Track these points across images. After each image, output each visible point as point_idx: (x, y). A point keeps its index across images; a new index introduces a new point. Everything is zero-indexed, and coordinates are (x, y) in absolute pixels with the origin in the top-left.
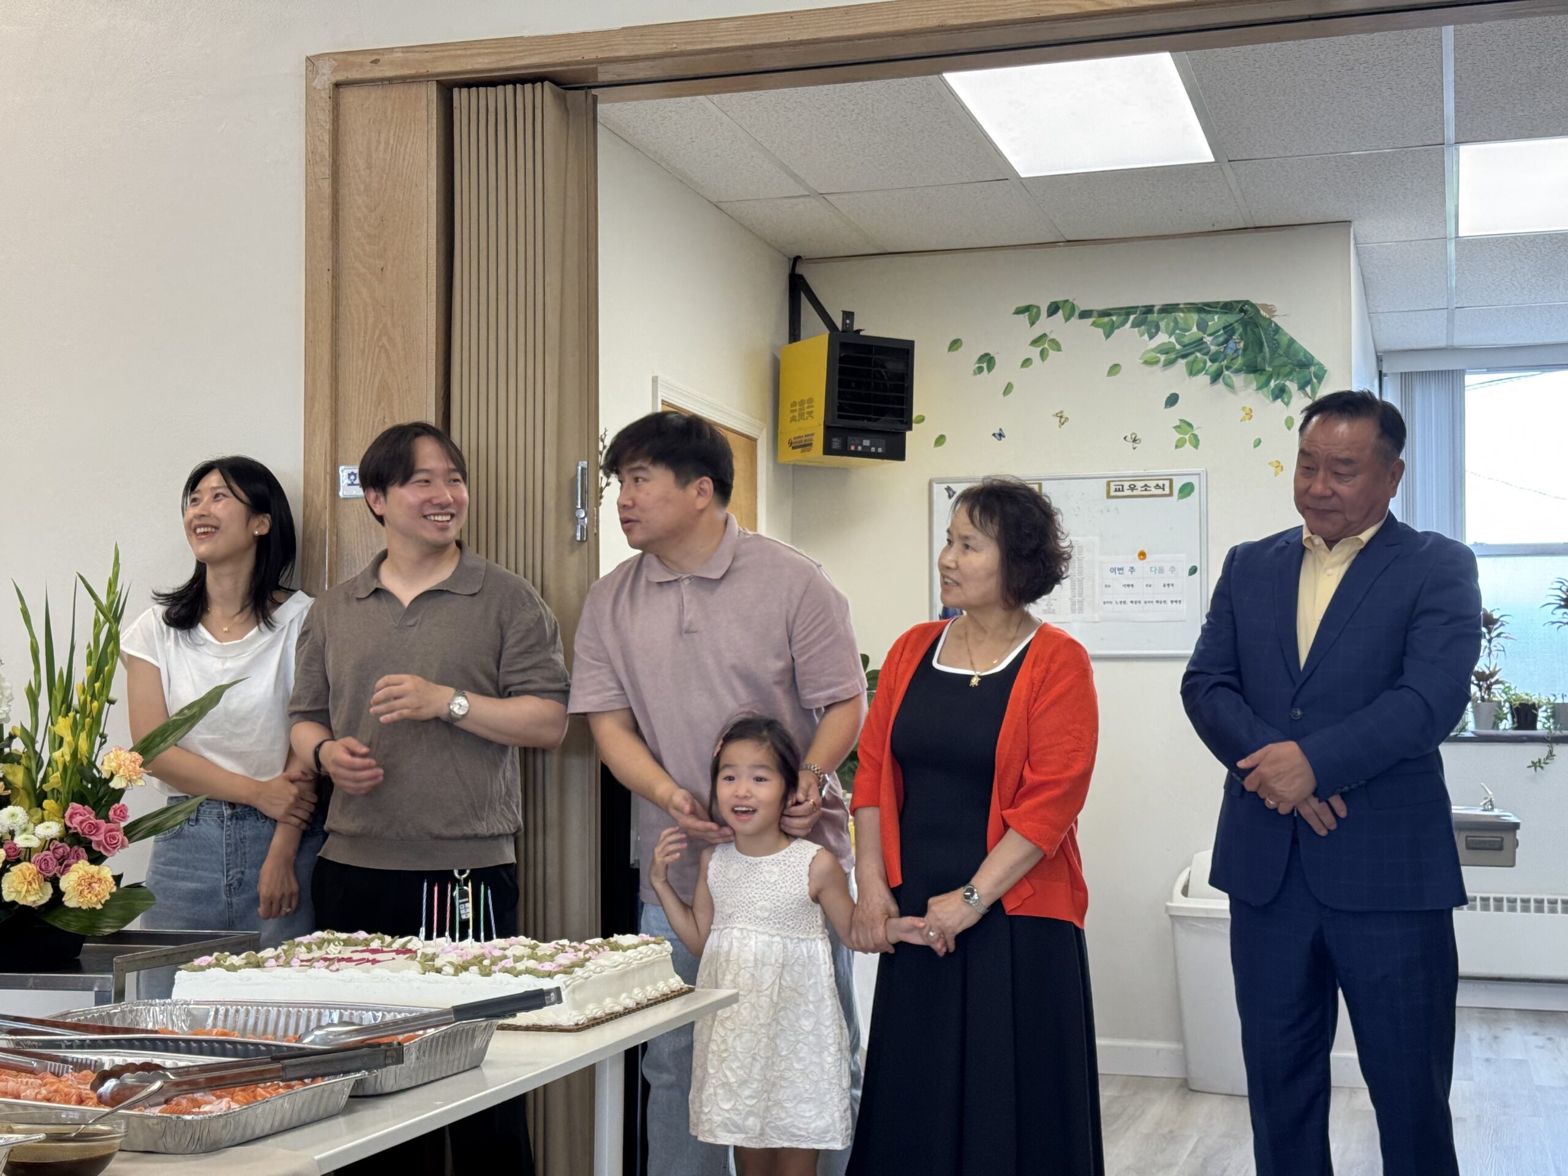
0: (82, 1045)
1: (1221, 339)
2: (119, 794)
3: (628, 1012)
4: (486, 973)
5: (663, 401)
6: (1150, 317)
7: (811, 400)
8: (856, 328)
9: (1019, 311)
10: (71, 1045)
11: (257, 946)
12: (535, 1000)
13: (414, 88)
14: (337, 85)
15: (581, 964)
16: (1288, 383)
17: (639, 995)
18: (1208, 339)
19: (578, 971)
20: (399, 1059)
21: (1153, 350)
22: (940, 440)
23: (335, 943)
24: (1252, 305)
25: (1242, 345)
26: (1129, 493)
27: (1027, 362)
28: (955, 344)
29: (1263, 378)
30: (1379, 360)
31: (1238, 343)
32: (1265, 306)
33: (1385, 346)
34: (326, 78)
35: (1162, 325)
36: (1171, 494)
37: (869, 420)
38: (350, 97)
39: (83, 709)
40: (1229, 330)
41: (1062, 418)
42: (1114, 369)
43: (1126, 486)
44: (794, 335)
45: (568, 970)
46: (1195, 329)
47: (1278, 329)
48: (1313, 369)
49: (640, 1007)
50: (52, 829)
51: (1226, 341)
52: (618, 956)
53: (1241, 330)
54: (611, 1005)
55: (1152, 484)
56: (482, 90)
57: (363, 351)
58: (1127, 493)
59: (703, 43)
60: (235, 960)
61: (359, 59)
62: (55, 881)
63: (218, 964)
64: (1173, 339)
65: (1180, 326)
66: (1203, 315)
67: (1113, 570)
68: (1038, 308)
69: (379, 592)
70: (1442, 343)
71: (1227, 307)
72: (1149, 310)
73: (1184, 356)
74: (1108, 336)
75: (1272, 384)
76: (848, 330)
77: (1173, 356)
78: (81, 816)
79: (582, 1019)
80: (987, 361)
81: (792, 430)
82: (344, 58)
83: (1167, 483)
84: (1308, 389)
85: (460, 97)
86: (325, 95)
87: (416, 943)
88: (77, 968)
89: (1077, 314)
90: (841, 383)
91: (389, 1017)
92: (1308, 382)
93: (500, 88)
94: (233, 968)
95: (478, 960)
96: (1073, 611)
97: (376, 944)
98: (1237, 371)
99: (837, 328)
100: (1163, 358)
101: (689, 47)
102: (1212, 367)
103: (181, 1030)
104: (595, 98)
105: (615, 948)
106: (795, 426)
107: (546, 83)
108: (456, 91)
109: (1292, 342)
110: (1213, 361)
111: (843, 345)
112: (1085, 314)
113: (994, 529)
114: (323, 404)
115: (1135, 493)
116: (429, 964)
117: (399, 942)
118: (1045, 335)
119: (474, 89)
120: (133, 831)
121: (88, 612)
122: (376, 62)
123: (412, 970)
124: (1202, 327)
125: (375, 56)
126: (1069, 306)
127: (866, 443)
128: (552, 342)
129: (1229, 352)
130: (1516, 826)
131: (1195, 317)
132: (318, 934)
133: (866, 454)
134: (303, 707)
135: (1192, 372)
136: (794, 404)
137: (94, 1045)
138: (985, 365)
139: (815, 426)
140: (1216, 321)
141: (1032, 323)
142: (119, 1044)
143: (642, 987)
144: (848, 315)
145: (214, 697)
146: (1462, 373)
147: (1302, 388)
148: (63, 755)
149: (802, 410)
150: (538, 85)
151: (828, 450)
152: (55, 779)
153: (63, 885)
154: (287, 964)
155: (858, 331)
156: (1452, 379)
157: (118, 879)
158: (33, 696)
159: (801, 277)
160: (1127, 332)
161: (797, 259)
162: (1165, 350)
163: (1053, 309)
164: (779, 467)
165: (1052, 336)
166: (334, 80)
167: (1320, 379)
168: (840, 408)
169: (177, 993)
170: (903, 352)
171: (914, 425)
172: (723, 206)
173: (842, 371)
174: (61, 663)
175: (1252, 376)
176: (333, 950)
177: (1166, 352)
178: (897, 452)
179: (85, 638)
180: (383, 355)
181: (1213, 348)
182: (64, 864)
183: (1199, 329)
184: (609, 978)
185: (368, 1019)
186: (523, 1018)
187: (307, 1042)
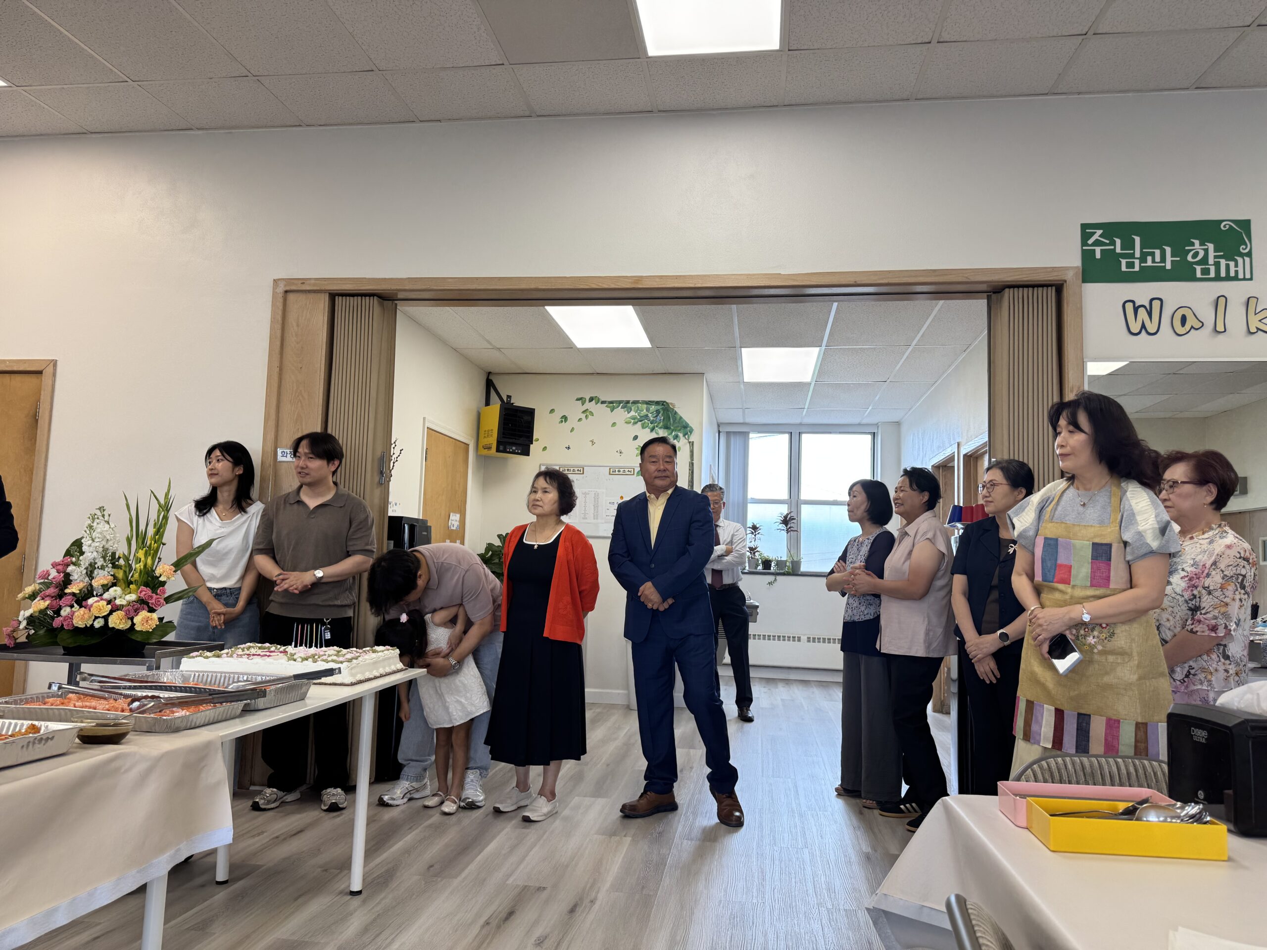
0: (130, 688)
1: (655, 415)
2: (163, 583)
3: (376, 678)
4: (315, 661)
5: (428, 428)
6: (628, 405)
7: (492, 430)
8: (512, 402)
9: (578, 400)
10: (125, 688)
11: (222, 648)
12: (330, 672)
13: (319, 295)
14: (286, 292)
15: (356, 658)
16: (679, 434)
17: (382, 671)
18: (650, 415)
19: (354, 661)
20: (265, 696)
21: (629, 418)
22: (545, 449)
23: (255, 648)
24: (667, 403)
25: (662, 418)
26: (618, 473)
27: (580, 420)
28: (552, 411)
29: (670, 431)
30: (719, 426)
31: (661, 417)
32: (671, 404)
33: (721, 421)
34: (281, 289)
35: (633, 408)
36: (634, 474)
37: (515, 439)
38: (291, 297)
39: (150, 547)
40: (658, 412)
41: (593, 442)
42: (614, 424)
43: (617, 471)
44: (487, 403)
45: (350, 661)
46: (645, 411)
47: (676, 413)
48: (688, 429)
49: (381, 676)
50: (132, 597)
51: (657, 416)
52: (374, 655)
53: (662, 412)
54: (368, 675)
55: (627, 470)
56: (348, 298)
57: (291, 401)
58: (617, 473)
59: (441, 286)
60: (208, 654)
61: (296, 282)
62: (132, 619)
63: (200, 656)
64: (637, 414)
65: (640, 409)
66: (648, 406)
67: (610, 503)
68: (585, 399)
69: (300, 502)
70: (741, 421)
71: (657, 403)
72: (628, 402)
73: (641, 421)
74: (612, 411)
75: (673, 434)
76: (509, 403)
77: (636, 420)
78: (146, 592)
79: (354, 681)
80: (565, 418)
81: (484, 441)
82: (289, 281)
83: (632, 470)
84: (687, 436)
85: (339, 300)
86: (281, 295)
87: (290, 649)
88: (143, 657)
89: (600, 401)
90: (504, 424)
91: (268, 678)
92: (687, 434)
93: (356, 298)
94: (207, 657)
95: (313, 656)
96: (594, 519)
97: (273, 649)
98: (660, 428)
99: (504, 401)
100: (632, 421)
101: (435, 288)
102: (651, 426)
103: (179, 683)
104: (396, 305)
105: (374, 652)
106: (486, 440)
107: (375, 297)
108: (337, 297)
109: (681, 418)
110: (651, 423)
111: (506, 409)
112: (603, 402)
113: (556, 485)
114: (272, 423)
115: (620, 473)
116: (292, 658)
117: (283, 648)
118: (587, 409)
119: (344, 298)
120: (168, 600)
121: (155, 507)
123: (283, 659)
124: (648, 410)
125: (303, 281)
126: (597, 399)
127: (514, 448)
128: (373, 402)
129: (658, 420)
130: (757, 607)
131: (645, 406)
132: (249, 644)
133: (513, 453)
134: (261, 547)
135: (643, 427)
136: (485, 431)
137: (135, 688)
138: (563, 420)
139: (493, 440)
140: (653, 408)
141: (583, 405)
142: (146, 688)
143: (384, 668)
144: (509, 397)
145: (209, 544)
146: (748, 433)
147: (684, 436)
148: (140, 566)
149: (488, 434)
150: (372, 298)
151: (498, 450)
152: (136, 576)
153: (135, 621)
154: (231, 656)
155: (513, 403)
156: (745, 435)
157: (161, 619)
158: (129, 541)
159: (491, 380)
160: (619, 411)
161: (490, 373)
162: (633, 418)
163: (591, 400)
164: (478, 456)
165: (590, 410)
166: (285, 289)
167: (691, 433)
168: (504, 434)
169: (182, 667)
170: (531, 412)
171: (534, 442)
172: (458, 350)
173: (505, 419)
174: (142, 527)
175: (666, 430)
176: (253, 651)
177: (634, 419)
178: (526, 452)
179: (153, 516)
180: (299, 403)
181: (652, 418)
182: (137, 611)
183: (647, 411)
184: (369, 664)
185: (259, 679)
186: (324, 680)
187: (230, 689)
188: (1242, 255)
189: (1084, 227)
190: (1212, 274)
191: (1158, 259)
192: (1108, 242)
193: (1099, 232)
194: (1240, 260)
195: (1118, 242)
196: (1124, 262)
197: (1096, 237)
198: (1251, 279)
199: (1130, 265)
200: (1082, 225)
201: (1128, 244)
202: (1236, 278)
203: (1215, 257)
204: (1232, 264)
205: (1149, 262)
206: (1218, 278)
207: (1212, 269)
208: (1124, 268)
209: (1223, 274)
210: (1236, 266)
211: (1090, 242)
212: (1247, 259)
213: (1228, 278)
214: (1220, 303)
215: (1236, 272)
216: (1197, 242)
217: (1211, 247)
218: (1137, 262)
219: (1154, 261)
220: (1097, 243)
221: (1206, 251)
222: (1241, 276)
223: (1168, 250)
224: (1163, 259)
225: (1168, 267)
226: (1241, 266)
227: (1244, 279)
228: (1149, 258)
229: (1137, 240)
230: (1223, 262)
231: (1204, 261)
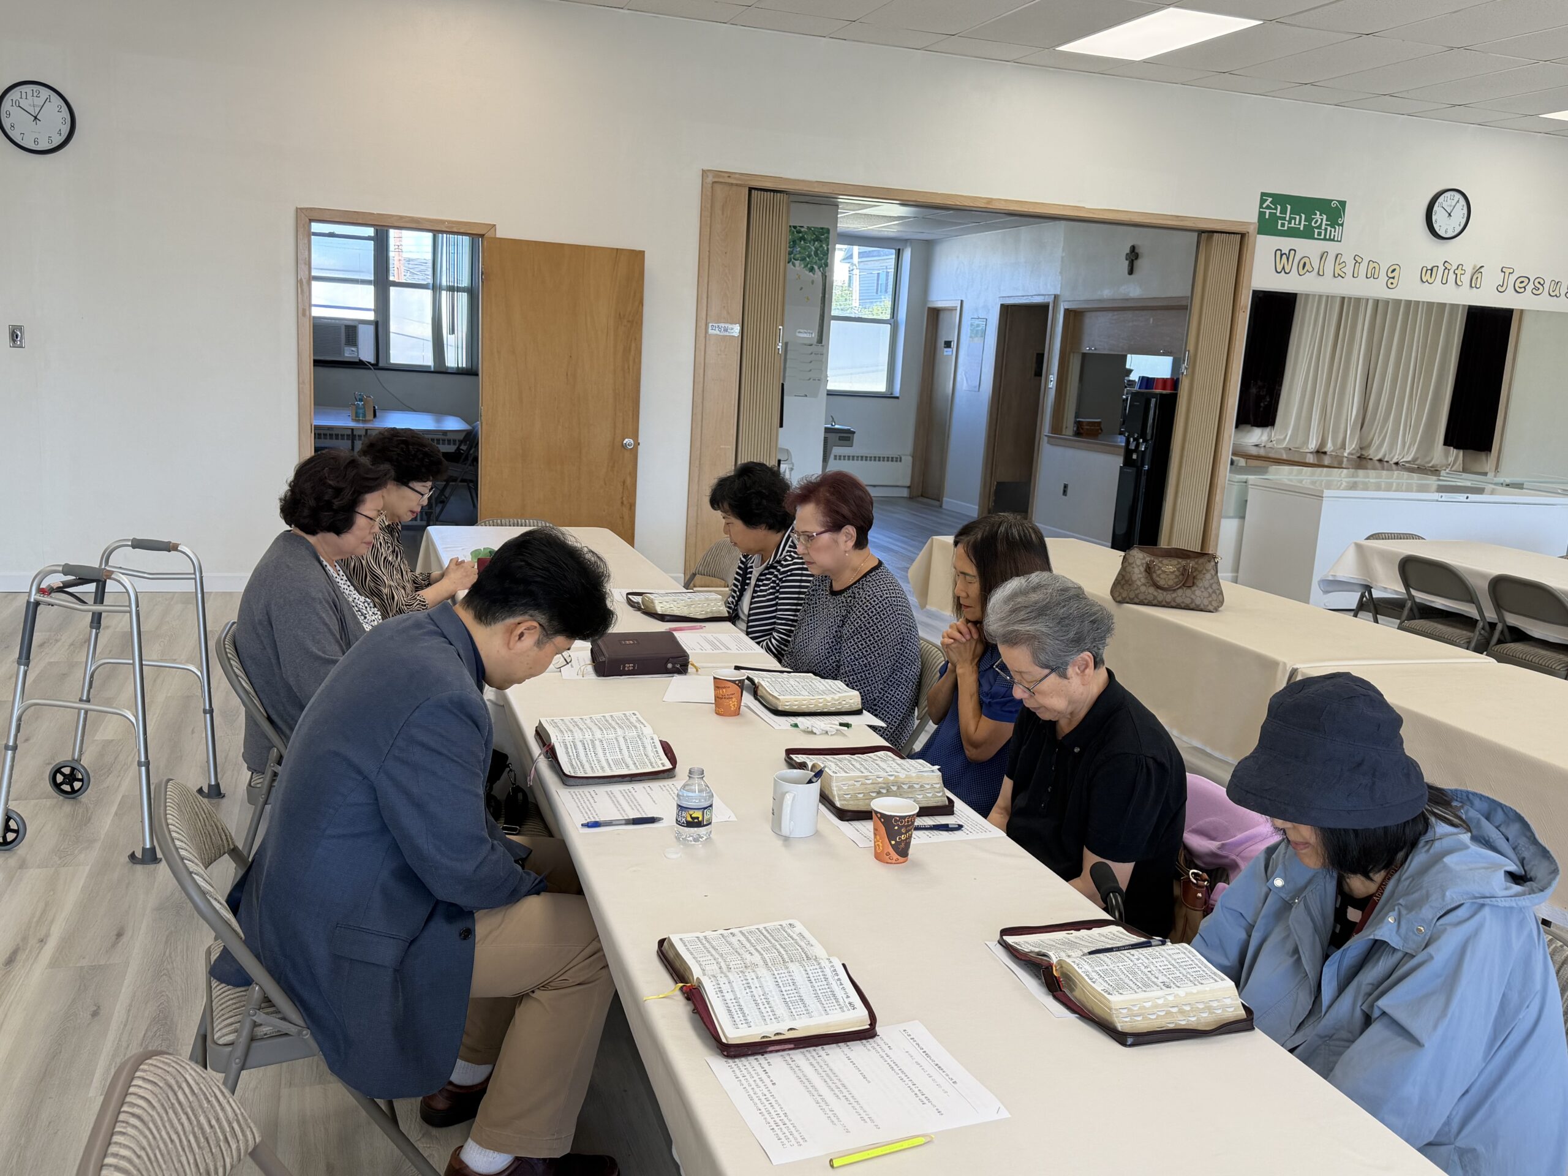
13: (739, 188)
14: (713, 183)
34: (710, 179)
38: (716, 185)
56: (760, 192)
61: (723, 174)
82: (718, 173)
85: (754, 194)
86: (710, 186)
108: (753, 191)
114: (703, 301)
122: (729, 177)
125: (730, 175)
166: (712, 180)
188: (1339, 225)
189: (1263, 194)
190: (1322, 237)
191: (1297, 223)
192: (1273, 207)
193: (1270, 199)
194: (1337, 227)
195: (1279, 207)
196: (1280, 222)
197: (1268, 203)
198: (1340, 241)
199: (1283, 225)
200: (1262, 193)
201: (1284, 211)
202: (1333, 240)
203: (1326, 225)
204: (1333, 230)
205: (1293, 225)
206: (1325, 239)
207: (1323, 232)
208: (1279, 227)
209: (1328, 237)
210: (1335, 232)
211: (1264, 206)
212: (1341, 227)
213: (1330, 240)
214: (1323, 256)
215: (1334, 235)
216: (1318, 213)
217: (1325, 217)
218: (1286, 223)
219: (1295, 224)
220: (1268, 207)
221: (1322, 219)
222: (1336, 239)
223: (1303, 216)
224: (1300, 224)
225: (1302, 229)
226: (1336, 233)
227: (1337, 241)
228: (1293, 221)
229: (1289, 207)
230: (1329, 228)
231: (1320, 227)
